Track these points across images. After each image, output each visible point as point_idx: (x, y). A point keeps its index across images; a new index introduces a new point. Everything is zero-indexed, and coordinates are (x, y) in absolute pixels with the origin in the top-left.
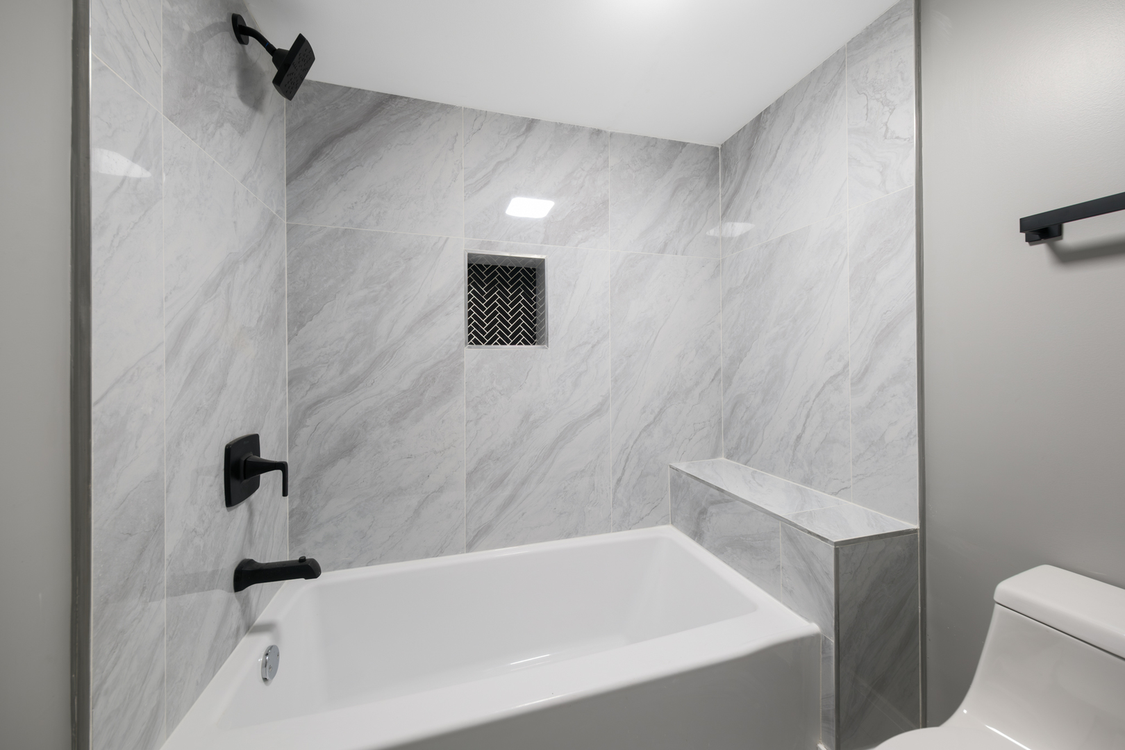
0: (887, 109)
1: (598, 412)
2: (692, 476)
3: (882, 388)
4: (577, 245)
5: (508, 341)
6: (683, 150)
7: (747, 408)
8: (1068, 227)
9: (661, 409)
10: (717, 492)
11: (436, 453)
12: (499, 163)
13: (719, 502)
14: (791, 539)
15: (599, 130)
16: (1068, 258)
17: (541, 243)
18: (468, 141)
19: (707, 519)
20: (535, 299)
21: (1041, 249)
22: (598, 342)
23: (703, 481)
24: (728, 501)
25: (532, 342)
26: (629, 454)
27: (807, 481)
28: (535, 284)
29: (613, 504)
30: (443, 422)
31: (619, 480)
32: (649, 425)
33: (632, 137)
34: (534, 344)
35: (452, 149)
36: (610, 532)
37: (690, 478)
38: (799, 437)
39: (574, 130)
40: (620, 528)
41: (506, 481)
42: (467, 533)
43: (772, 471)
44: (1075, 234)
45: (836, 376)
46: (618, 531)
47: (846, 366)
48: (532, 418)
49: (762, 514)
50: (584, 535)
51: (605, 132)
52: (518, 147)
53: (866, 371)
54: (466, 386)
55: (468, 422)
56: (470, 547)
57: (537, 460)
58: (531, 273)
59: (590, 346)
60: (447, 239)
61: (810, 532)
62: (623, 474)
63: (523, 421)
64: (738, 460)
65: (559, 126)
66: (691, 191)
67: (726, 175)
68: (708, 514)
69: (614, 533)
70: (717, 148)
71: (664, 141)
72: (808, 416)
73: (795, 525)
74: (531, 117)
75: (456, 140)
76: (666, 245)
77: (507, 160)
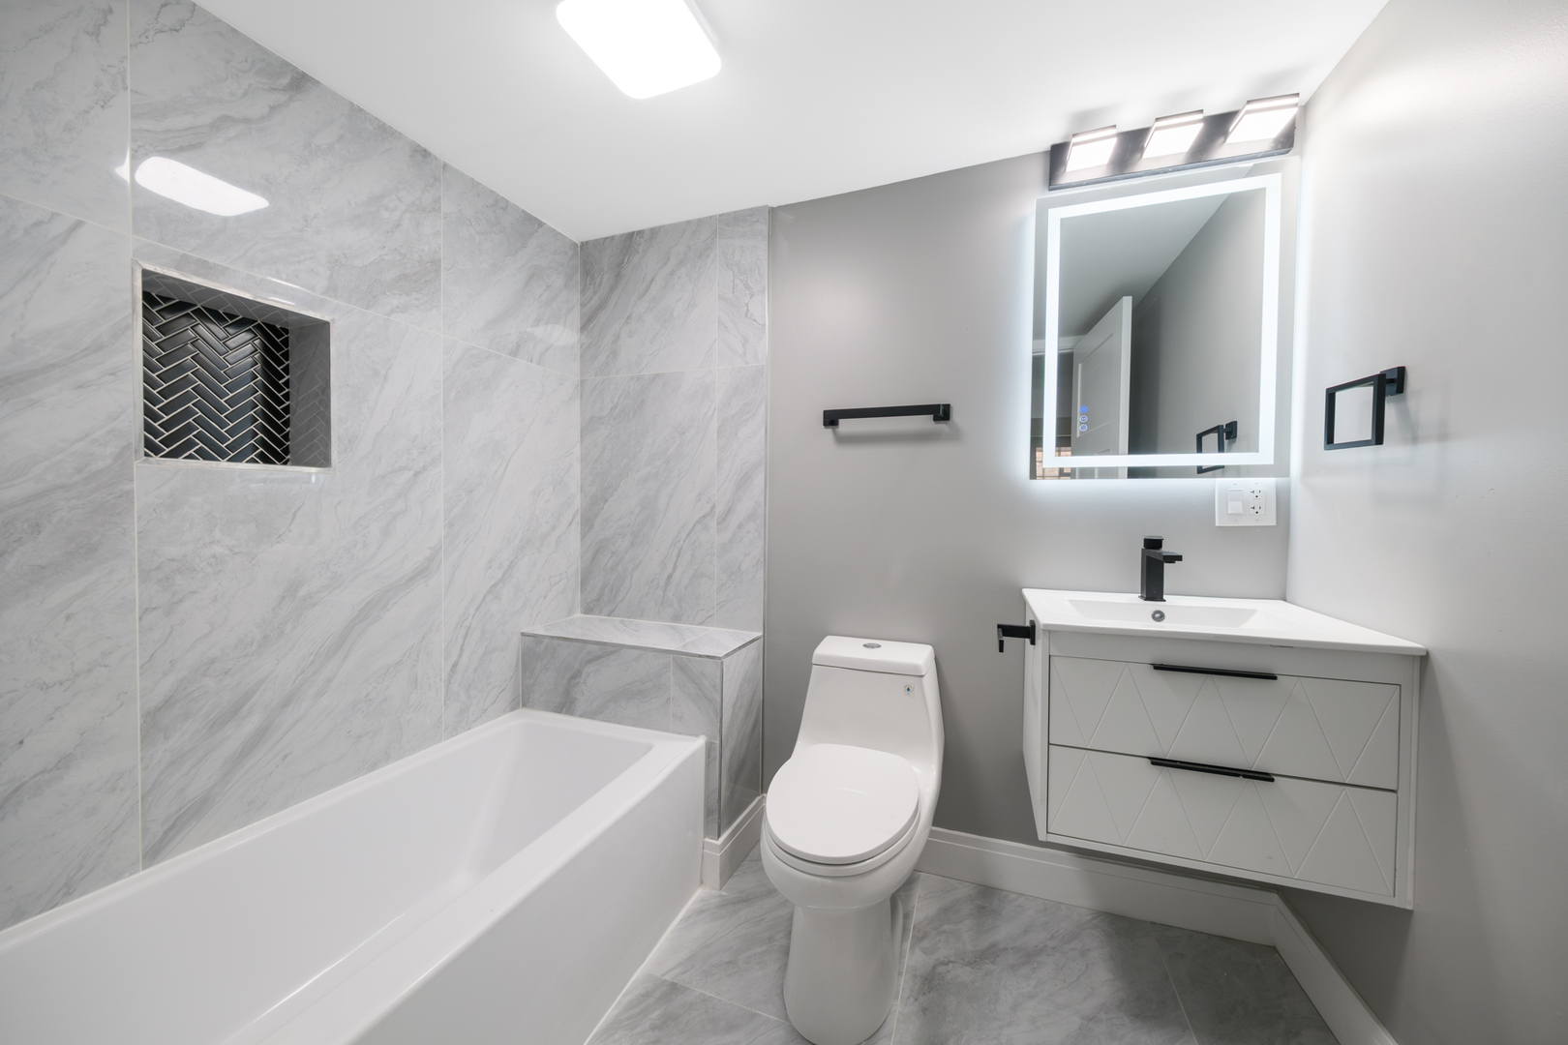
0: (747, 292)
1: (422, 572)
2: (559, 638)
3: (740, 526)
4: (389, 314)
5: (223, 455)
6: (539, 230)
7: (613, 553)
8: (842, 422)
9: (512, 562)
10: (597, 647)
11: (45, 687)
12: (224, 119)
13: (600, 657)
14: (682, 668)
15: (425, 151)
16: (842, 440)
17: (323, 294)
18: (143, 39)
19: (582, 681)
20: (287, 383)
21: (829, 431)
22: (424, 468)
23: (577, 640)
24: (611, 653)
25: (281, 459)
26: (469, 627)
27: (677, 618)
28: (286, 356)
29: (445, 701)
30: (68, 618)
31: (455, 666)
32: (495, 585)
33: (475, 184)
34: (285, 463)
35: (95, 34)
36: (440, 741)
37: (556, 642)
38: (670, 577)
39: (385, 132)
40: (454, 730)
41: (245, 709)
42: (145, 830)
43: (641, 616)
44: (846, 426)
45: (704, 517)
46: (452, 736)
47: (713, 507)
48: (302, 592)
49: (652, 654)
50: (401, 758)
51: (435, 157)
52: (273, 108)
53: (729, 512)
54: (140, 539)
55: (145, 611)
56: (153, 854)
57: (312, 663)
58: (279, 335)
59: (412, 473)
60: (78, 225)
61: (700, 656)
62: (460, 656)
63: (283, 598)
64: (600, 613)
65: (356, 111)
66: (548, 286)
67: (588, 282)
68: (584, 676)
69: (447, 742)
70: (576, 245)
71: (516, 208)
72: (678, 556)
73: (687, 654)
74: (301, 68)
75: (106, 21)
76: (518, 346)
77: (246, 121)
